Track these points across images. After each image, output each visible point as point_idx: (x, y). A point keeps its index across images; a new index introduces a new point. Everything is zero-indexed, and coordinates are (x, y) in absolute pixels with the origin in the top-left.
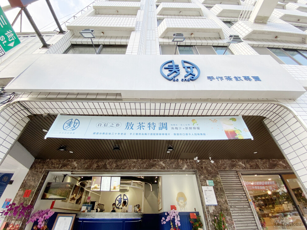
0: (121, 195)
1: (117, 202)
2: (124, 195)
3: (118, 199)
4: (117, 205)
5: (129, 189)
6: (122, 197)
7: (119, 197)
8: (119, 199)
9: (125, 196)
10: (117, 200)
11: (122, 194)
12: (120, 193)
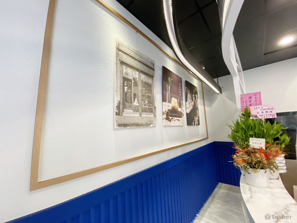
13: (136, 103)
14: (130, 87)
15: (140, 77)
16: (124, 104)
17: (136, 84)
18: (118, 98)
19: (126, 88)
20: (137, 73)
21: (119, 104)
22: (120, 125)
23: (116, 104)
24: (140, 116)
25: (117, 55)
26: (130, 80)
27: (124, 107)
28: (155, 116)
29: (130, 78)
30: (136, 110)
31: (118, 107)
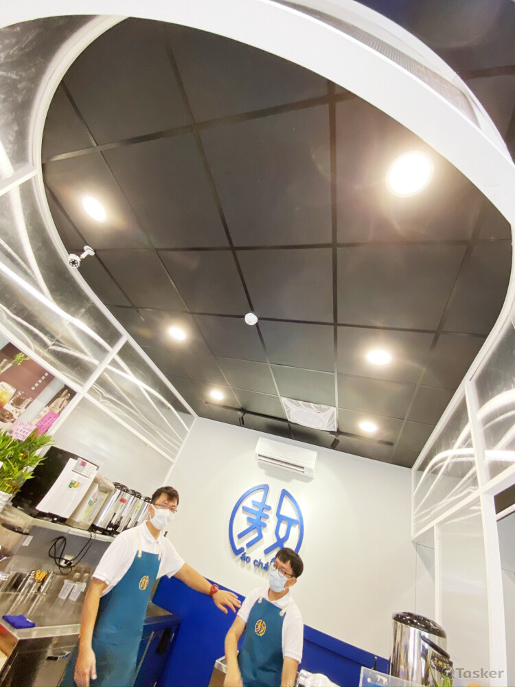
0: (265, 488)
2: (285, 493)
3: (247, 503)
4: (240, 536)
5: (312, 466)
7: (258, 497)
8: (255, 503)
9: (286, 501)
10: (245, 509)
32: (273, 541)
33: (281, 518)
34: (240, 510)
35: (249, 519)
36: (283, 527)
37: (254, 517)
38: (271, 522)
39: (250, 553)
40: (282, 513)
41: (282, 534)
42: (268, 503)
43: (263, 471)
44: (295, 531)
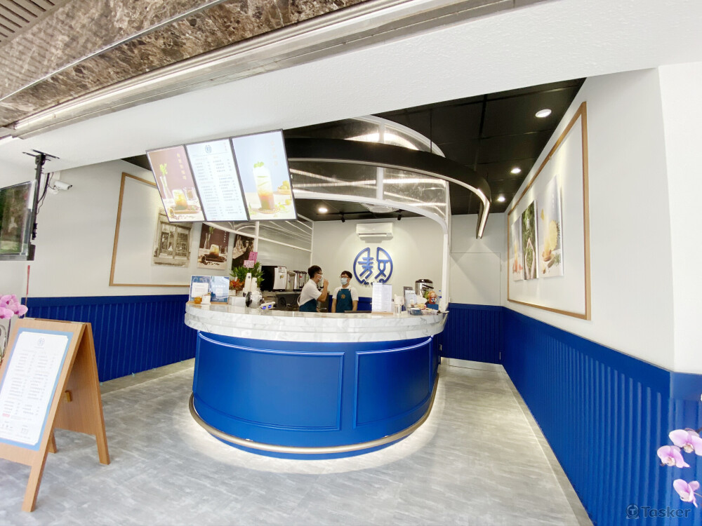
0: (368, 250)
1: (360, 269)
2: (379, 249)
3: (360, 259)
4: (361, 275)
5: (391, 231)
6: (373, 255)
7: (365, 255)
8: (364, 259)
9: (380, 252)
10: (360, 263)
11: (373, 247)
12: (364, 245)
13: (171, 249)
14: (166, 238)
15: (176, 230)
16: (161, 249)
17: (172, 236)
18: (156, 246)
19: (163, 239)
20: (174, 228)
21: (157, 250)
22: (156, 263)
23: (155, 250)
24: (174, 258)
25: (159, 218)
26: (168, 234)
27: (161, 252)
28: (188, 259)
29: (168, 232)
30: (170, 254)
31: (156, 252)
32: (378, 272)
33: (379, 262)
34: (357, 263)
35: (363, 267)
36: (382, 265)
37: (365, 265)
38: (375, 265)
39: (369, 281)
40: (379, 259)
41: (382, 268)
42: (371, 256)
43: (364, 241)
44: (388, 265)
